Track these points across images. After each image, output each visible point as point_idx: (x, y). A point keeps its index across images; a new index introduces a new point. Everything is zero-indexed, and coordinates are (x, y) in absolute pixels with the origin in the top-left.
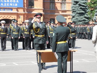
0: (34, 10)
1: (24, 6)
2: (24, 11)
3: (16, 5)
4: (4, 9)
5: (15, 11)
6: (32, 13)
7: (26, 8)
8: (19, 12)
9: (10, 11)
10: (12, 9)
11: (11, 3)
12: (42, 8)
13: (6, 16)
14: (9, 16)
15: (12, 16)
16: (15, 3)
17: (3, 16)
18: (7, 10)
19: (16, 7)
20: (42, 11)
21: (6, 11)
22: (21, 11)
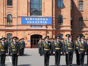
0: (62, 27)
1: (53, 23)
3: (46, 22)
4: (35, 26)
5: (44, 28)
6: (61, 29)
7: (54, 25)
8: (48, 29)
9: (40, 28)
10: (42, 26)
11: (41, 21)
12: (70, 25)
13: (37, 32)
14: (39, 32)
15: (42, 32)
16: (44, 21)
17: (34, 32)
19: (46, 25)
20: (70, 27)
21: (37, 28)
22: (50, 28)
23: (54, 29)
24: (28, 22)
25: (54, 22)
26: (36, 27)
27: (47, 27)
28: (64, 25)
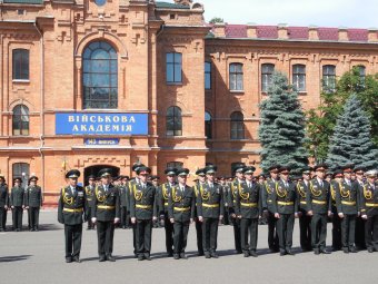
0: (180, 141)
1: (151, 132)
2: (151, 144)
3: (129, 128)
4: (98, 139)
5: (124, 145)
6: (176, 148)
7: (155, 135)
8: (136, 148)
9: (112, 146)
10: (117, 140)
11: (116, 124)
12: (203, 136)
13: (102, 157)
14: (110, 158)
15: (118, 157)
16: (125, 124)
17: (94, 157)
18: (105, 142)
19: (130, 135)
20: (203, 142)
21: (103, 145)
22: (142, 145)
23: (156, 147)
24: (76, 127)
25: (155, 127)
26: (100, 142)
27: (132, 143)
28: (185, 134)
